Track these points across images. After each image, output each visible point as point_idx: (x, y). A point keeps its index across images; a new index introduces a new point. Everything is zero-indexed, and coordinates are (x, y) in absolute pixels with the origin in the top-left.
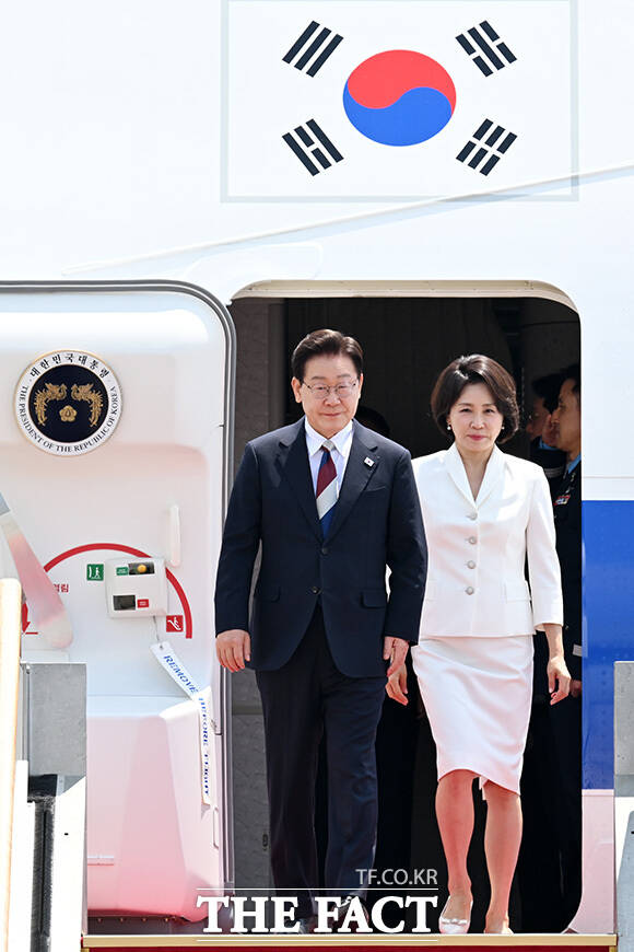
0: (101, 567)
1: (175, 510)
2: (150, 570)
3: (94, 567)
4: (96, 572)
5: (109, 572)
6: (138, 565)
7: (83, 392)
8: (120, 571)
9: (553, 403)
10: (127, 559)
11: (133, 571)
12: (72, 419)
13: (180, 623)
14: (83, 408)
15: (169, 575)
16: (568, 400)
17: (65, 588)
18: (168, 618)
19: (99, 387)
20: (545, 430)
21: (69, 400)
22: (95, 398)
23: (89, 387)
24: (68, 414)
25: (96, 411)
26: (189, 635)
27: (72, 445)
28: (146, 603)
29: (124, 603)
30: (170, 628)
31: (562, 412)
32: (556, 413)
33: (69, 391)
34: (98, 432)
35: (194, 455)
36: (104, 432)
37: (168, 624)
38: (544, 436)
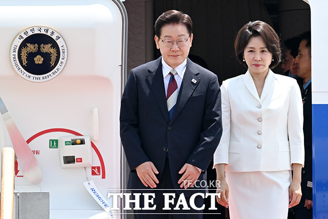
0: (57, 141)
1: (96, 110)
2: (82, 142)
3: (53, 141)
4: (54, 144)
5: (61, 144)
6: (76, 140)
7: (47, 48)
8: (67, 143)
9: (295, 52)
10: (71, 137)
11: (74, 143)
12: (41, 62)
13: (99, 171)
14: (47, 56)
15: (93, 145)
16: (304, 51)
17: (37, 152)
18: (93, 168)
19: (55, 45)
20: (291, 67)
21: (39, 52)
22: (52, 51)
23: (50, 45)
24: (39, 60)
25: (53, 58)
26: (104, 177)
27: (41, 76)
28: (80, 160)
29: (69, 160)
30: (94, 173)
31: (300, 57)
32: (297, 58)
33: (39, 48)
34: (55, 69)
35: (105, 81)
36: (58, 69)
37: (93, 171)
38: (291, 70)
